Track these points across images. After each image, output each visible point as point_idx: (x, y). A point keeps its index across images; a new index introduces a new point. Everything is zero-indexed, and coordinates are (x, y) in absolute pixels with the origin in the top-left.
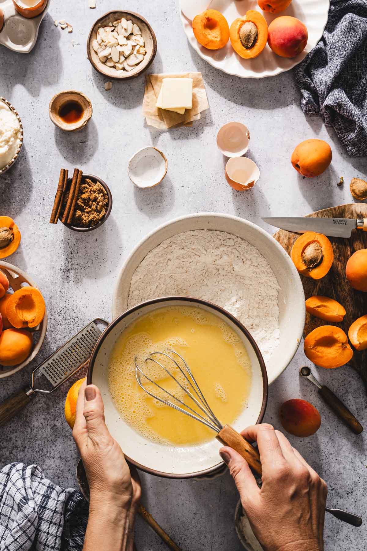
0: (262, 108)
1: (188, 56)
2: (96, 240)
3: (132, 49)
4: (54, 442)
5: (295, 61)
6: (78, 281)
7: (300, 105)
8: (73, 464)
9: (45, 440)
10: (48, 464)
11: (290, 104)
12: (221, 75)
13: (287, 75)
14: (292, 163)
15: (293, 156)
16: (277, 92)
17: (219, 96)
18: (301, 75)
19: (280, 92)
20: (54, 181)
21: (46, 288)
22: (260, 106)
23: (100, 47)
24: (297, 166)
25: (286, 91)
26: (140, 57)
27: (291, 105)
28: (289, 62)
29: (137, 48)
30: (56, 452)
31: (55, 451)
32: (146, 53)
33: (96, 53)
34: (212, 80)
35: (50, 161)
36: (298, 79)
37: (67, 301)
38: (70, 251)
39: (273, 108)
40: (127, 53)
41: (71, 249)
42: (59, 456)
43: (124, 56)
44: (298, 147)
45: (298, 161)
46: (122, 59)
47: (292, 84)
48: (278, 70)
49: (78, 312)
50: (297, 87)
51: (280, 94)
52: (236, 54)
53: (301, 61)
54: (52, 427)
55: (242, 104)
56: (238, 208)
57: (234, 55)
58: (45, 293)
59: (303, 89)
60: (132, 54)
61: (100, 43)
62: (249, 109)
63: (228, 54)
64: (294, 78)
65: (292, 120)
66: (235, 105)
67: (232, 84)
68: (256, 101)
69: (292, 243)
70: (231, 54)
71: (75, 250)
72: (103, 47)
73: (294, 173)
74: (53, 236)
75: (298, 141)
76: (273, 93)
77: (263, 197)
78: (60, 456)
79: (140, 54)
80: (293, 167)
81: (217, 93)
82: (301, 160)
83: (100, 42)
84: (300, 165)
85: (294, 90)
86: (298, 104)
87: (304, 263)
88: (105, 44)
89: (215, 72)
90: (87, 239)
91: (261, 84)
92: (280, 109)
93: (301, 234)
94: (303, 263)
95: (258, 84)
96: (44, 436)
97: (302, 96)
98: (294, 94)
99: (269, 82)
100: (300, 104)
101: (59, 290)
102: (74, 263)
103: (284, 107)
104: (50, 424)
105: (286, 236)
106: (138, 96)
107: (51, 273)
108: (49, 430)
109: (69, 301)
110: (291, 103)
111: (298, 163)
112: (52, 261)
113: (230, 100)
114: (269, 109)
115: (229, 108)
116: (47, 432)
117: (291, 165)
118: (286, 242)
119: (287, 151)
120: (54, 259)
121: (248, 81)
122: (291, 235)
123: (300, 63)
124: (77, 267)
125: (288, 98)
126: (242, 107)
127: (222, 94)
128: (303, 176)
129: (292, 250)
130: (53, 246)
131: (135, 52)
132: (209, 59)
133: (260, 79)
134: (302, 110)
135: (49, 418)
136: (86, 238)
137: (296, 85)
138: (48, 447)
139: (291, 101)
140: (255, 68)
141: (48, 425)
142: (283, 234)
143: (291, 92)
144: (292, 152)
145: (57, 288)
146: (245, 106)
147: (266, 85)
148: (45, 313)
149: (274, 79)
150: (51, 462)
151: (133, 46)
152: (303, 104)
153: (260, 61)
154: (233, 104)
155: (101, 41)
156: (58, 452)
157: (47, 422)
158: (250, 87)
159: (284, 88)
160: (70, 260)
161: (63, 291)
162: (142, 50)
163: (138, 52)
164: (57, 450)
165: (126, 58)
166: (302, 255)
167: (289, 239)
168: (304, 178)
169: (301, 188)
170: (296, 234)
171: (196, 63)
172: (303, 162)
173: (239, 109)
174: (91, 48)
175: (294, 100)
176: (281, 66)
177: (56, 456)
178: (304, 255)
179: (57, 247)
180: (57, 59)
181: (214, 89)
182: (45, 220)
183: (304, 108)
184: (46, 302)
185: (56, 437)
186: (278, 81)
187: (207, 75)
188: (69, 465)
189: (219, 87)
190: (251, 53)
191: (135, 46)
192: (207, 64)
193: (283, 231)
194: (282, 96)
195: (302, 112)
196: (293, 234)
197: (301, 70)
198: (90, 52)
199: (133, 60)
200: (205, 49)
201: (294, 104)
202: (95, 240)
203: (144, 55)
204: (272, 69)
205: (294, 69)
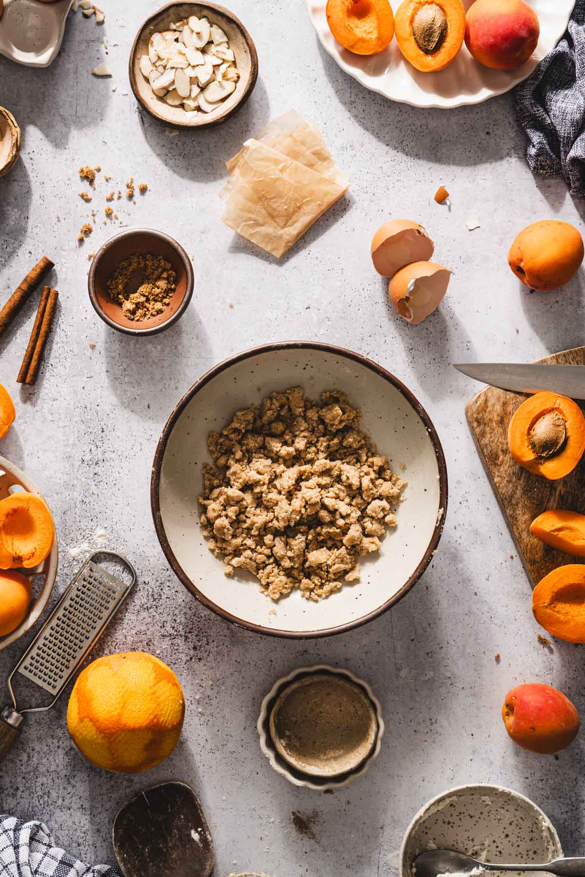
0: (454, 164)
1: (318, 67)
2: (149, 407)
3: (214, 72)
4: (71, 780)
5: (515, 78)
6: (115, 482)
7: (524, 157)
8: (107, 819)
9: (54, 775)
10: (59, 820)
11: (506, 156)
12: (379, 102)
13: (502, 102)
14: (510, 264)
15: (511, 250)
16: (483, 135)
17: (374, 141)
18: (527, 103)
19: (488, 133)
20: (71, 298)
21: (55, 495)
22: (452, 159)
23: (154, 69)
24: (518, 270)
25: (499, 132)
26: (229, 86)
27: (508, 158)
28: (505, 78)
29: (223, 68)
30: (74, 798)
31: (72, 796)
32: (238, 77)
33: (147, 80)
34: (361, 111)
35: (64, 261)
36: (521, 109)
37: (94, 519)
38: (100, 427)
39: (475, 164)
40: (203, 80)
41: (103, 423)
42: (79, 806)
43: (198, 86)
44: (521, 234)
45: (521, 260)
46: (196, 90)
47: (511, 119)
48: (484, 94)
49: (114, 540)
50: (519, 125)
51: (487, 137)
52: (407, 63)
53: (527, 76)
54: (67, 753)
55: (417, 156)
56: (410, 347)
57: (402, 65)
58: (53, 504)
59: (529, 128)
60: (214, 81)
61: (154, 61)
62: (431, 164)
63: (392, 64)
64: (513, 107)
65: (510, 185)
66: (404, 157)
67: (399, 118)
68: (444, 150)
69: (510, 413)
70: (397, 65)
71: (109, 425)
72: (161, 69)
73: (513, 283)
74: (68, 399)
75: (521, 223)
76: (475, 134)
77: (457, 327)
78: (82, 805)
79: (228, 80)
80: (512, 272)
81: (371, 136)
82: (526, 258)
83: (154, 59)
84: (525, 269)
85: (514, 130)
86: (521, 156)
87: (532, 448)
88: (163, 63)
89: (367, 96)
90: (131, 404)
91: (454, 119)
92: (487, 165)
93: (528, 395)
94: (530, 447)
95: (448, 120)
96: (53, 768)
97: (528, 141)
98: (514, 138)
99: (466, 116)
100: (526, 155)
101: (80, 499)
102: (107, 449)
103: (496, 161)
104: (64, 745)
105: (498, 399)
106: (225, 142)
107: (66, 468)
108: (61, 756)
109: (98, 520)
110: (509, 155)
111: (522, 265)
112: (67, 445)
113: (395, 148)
114: (467, 165)
115: (394, 163)
116: (57, 761)
117: (509, 268)
118: (498, 411)
119: (502, 242)
120: (71, 442)
121: (429, 114)
122: (508, 397)
123: (526, 80)
124: (113, 455)
125: (502, 144)
126: (417, 161)
127: (382, 137)
128: (531, 288)
129: (510, 425)
130: (68, 418)
131: (219, 77)
132: (356, 72)
133: (450, 109)
134: (529, 166)
135: (61, 735)
136: (129, 404)
137: (517, 121)
138: (59, 789)
139: (507, 151)
140: (443, 90)
141: (59, 747)
142: (492, 395)
143: (507, 134)
144: (509, 243)
145: (76, 494)
146: (424, 158)
147: (462, 121)
148: (53, 541)
149: (476, 110)
150: (64, 817)
151: (214, 66)
152: (530, 156)
153: (450, 76)
154: (401, 156)
155: (156, 58)
156: (77, 797)
157: (58, 742)
158: (432, 124)
159: (496, 127)
160: (100, 444)
161: (87, 500)
162: (232, 73)
163: (224, 76)
164: (77, 793)
165: (202, 89)
166: (529, 434)
167: (504, 404)
168: (532, 292)
169: (528, 311)
170: (518, 396)
171: (333, 81)
172: (531, 264)
173: (412, 164)
174: (137, 72)
175: (513, 148)
176: (490, 86)
177: (74, 806)
178: (532, 433)
179: (75, 419)
180: (76, 73)
181: (367, 129)
182: (55, 370)
183: (532, 163)
184: (56, 520)
185: (74, 771)
186: (484, 114)
187: (352, 103)
188: (99, 821)
189: (375, 125)
190: (434, 62)
191: (219, 66)
192: (352, 81)
193: (494, 388)
194: (492, 140)
195: (528, 170)
196: (512, 395)
197: (528, 93)
198: (134, 78)
199: (214, 92)
200: (349, 55)
201: (514, 155)
202: (146, 407)
203: (236, 82)
204: (473, 90)
205: (513, 91)
